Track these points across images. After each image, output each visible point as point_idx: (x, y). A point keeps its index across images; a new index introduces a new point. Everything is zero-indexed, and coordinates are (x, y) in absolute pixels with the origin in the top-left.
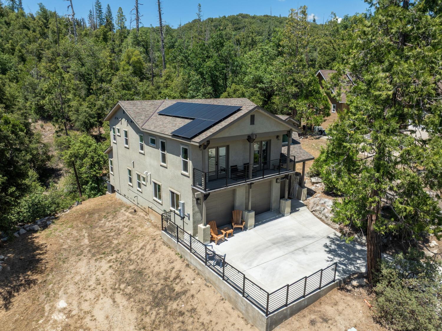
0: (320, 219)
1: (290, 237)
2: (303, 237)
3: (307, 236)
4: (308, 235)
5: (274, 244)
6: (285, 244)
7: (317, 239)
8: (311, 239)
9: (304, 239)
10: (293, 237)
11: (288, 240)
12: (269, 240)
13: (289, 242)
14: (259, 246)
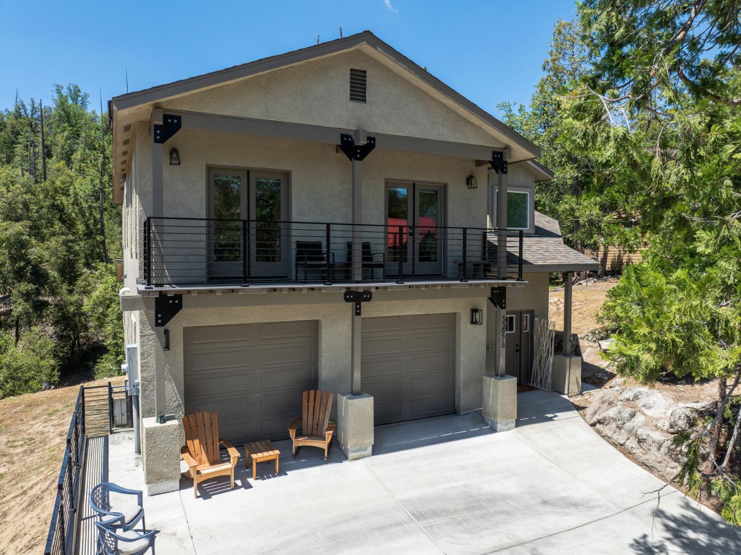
0: (620, 446)
1: (493, 499)
2: (545, 503)
3: (563, 499)
4: (563, 494)
5: (420, 516)
6: (466, 520)
7: (597, 513)
8: (573, 510)
9: (548, 508)
10: (504, 497)
11: (482, 507)
12: (406, 502)
13: (483, 517)
14: (356, 518)
